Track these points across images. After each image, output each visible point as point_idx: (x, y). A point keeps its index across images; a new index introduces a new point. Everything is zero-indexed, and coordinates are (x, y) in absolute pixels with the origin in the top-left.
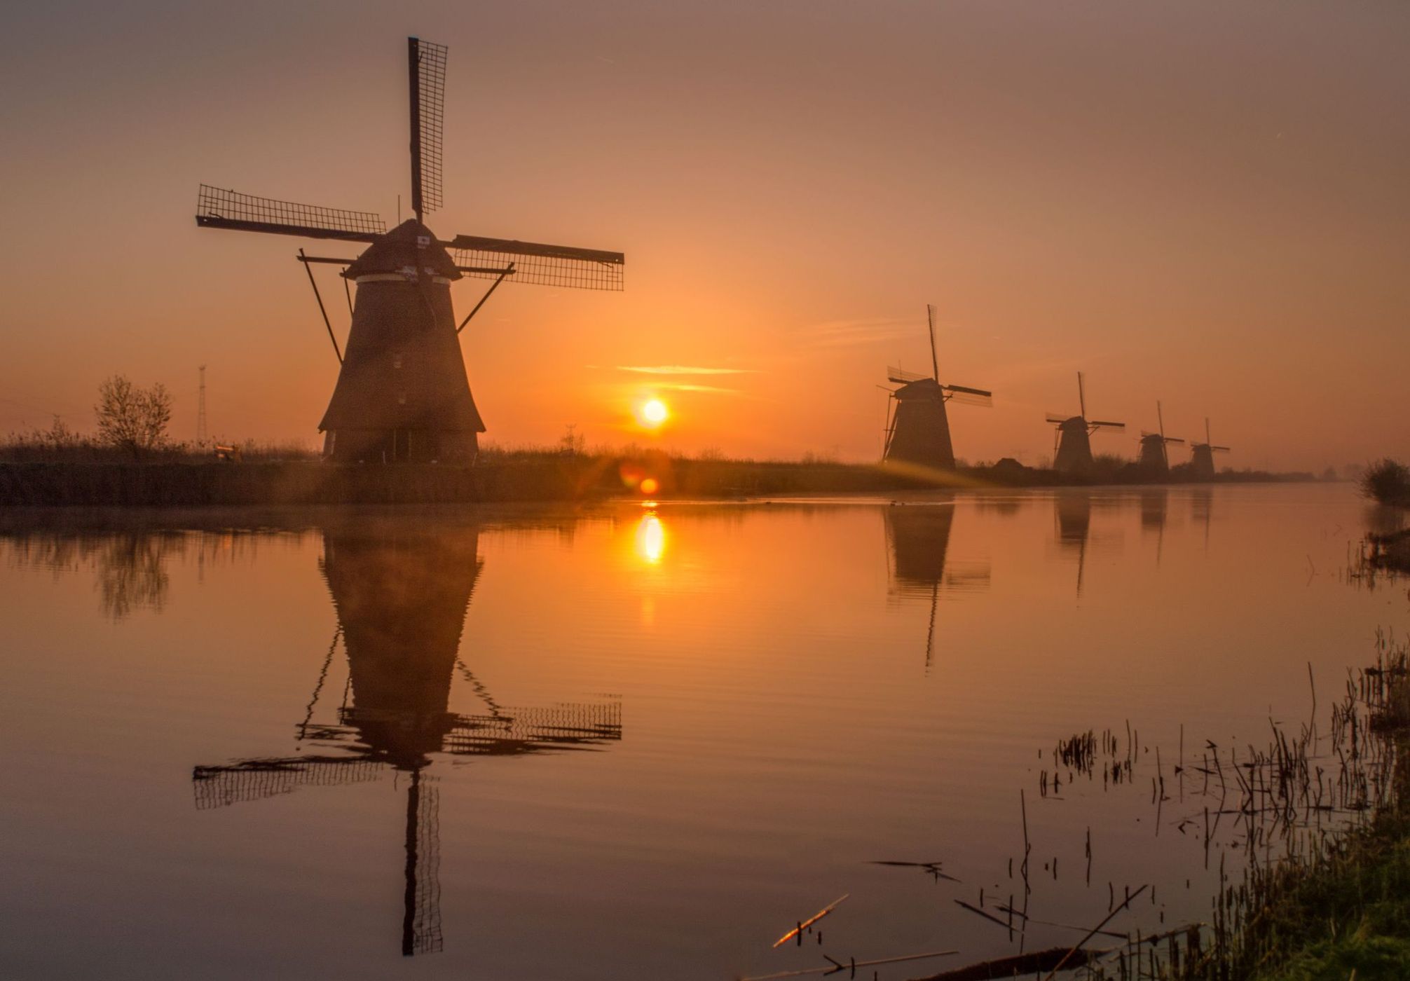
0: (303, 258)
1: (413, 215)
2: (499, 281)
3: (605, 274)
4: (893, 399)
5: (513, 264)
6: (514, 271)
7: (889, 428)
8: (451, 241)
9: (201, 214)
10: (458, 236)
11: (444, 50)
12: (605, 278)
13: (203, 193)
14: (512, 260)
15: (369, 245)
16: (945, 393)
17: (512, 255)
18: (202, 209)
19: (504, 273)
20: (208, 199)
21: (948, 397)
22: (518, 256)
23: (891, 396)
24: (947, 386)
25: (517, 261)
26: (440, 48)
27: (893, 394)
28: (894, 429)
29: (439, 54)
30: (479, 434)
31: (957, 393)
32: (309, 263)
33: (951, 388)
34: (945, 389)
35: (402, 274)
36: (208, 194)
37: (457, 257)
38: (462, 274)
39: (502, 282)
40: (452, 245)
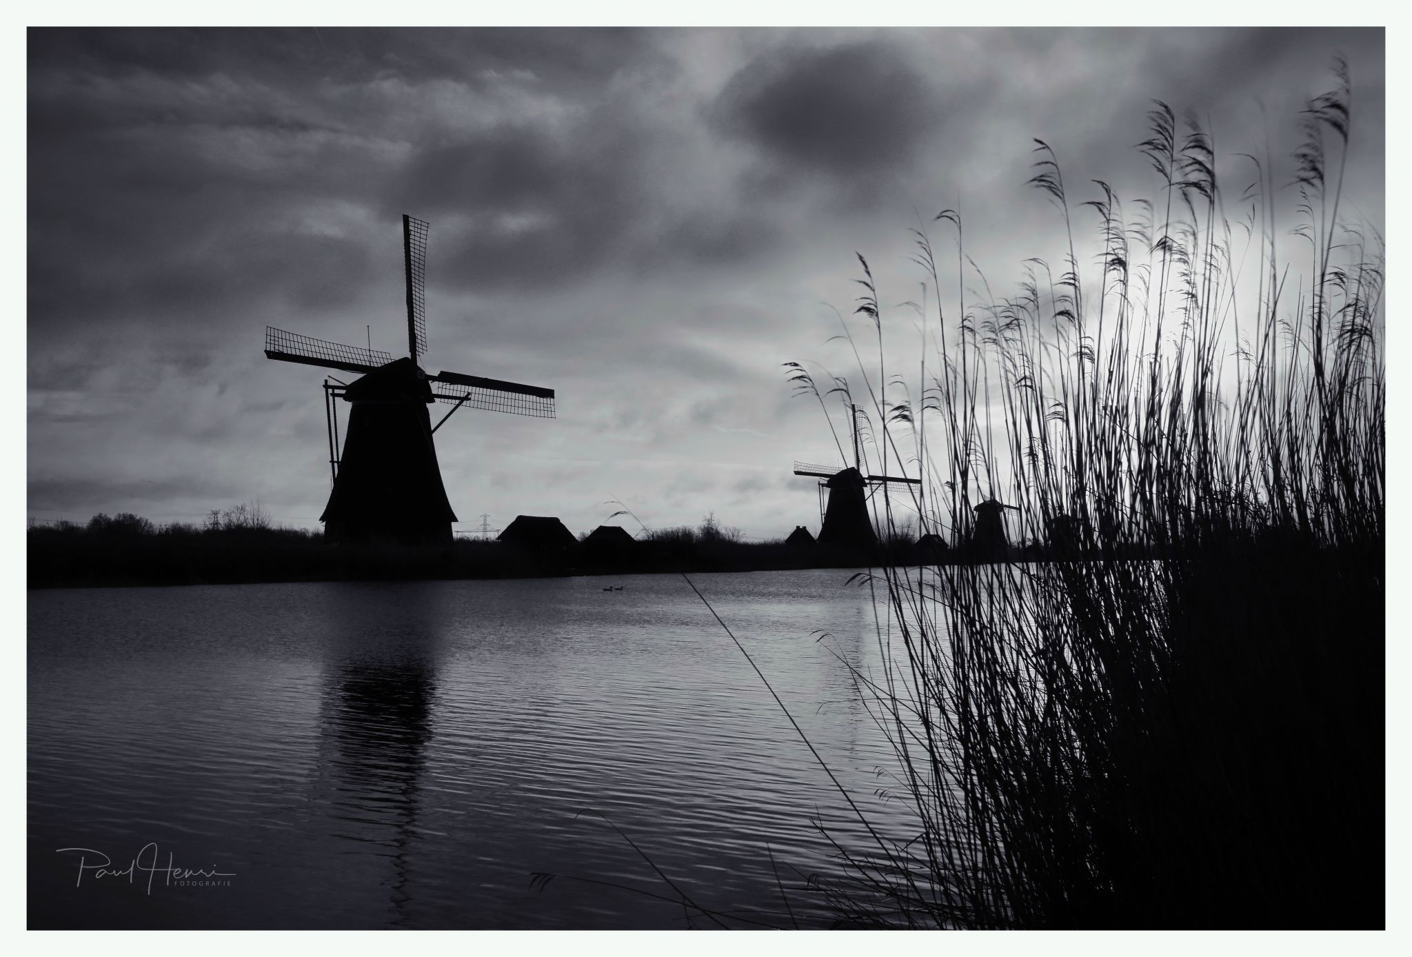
3: (542, 405)
5: (469, 394)
6: (470, 399)
12: (542, 408)
13: (268, 333)
14: (470, 391)
17: (470, 387)
19: (462, 400)
20: (272, 338)
22: (474, 388)
25: (474, 391)
29: (422, 228)
30: (453, 524)
36: (271, 334)
37: (435, 387)
38: (436, 399)
39: (460, 407)
40: (434, 379)
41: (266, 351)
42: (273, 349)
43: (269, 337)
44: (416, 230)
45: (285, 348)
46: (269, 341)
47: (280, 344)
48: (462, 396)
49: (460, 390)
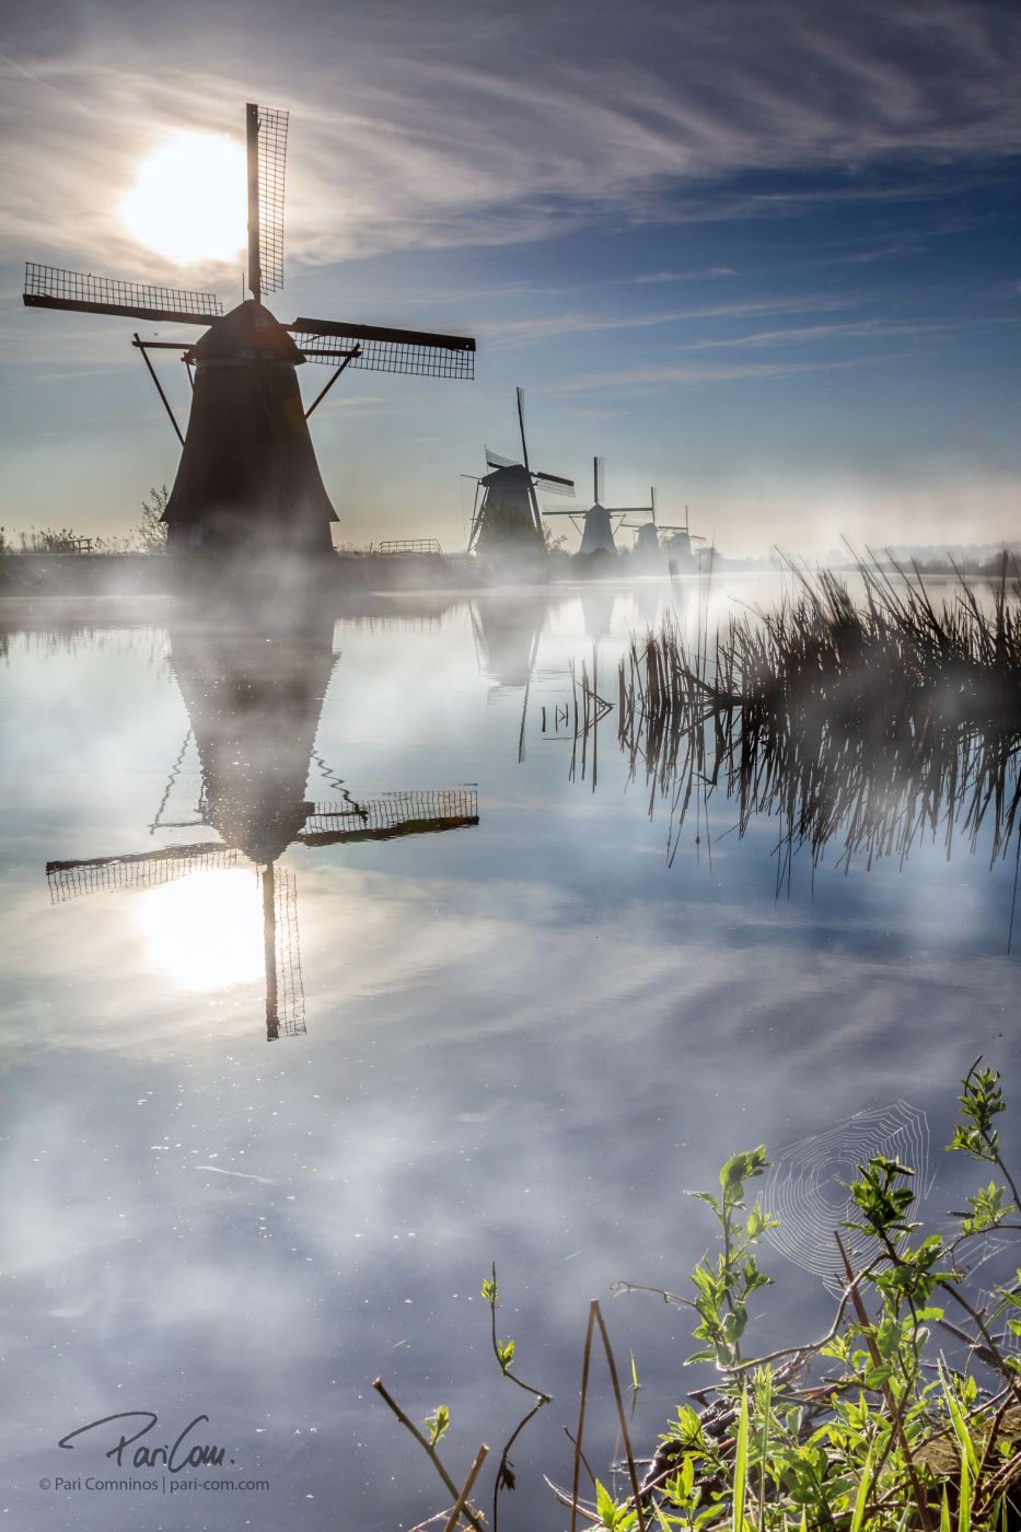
0: (138, 344)
1: (250, 296)
2: (342, 367)
9: (29, 293)
10: (298, 319)
15: (207, 327)
16: (534, 480)
18: (29, 288)
21: (535, 485)
23: (479, 484)
26: (280, 115)
27: (481, 481)
31: (543, 480)
32: (145, 349)
33: (541, 476)
34: (535, 476)
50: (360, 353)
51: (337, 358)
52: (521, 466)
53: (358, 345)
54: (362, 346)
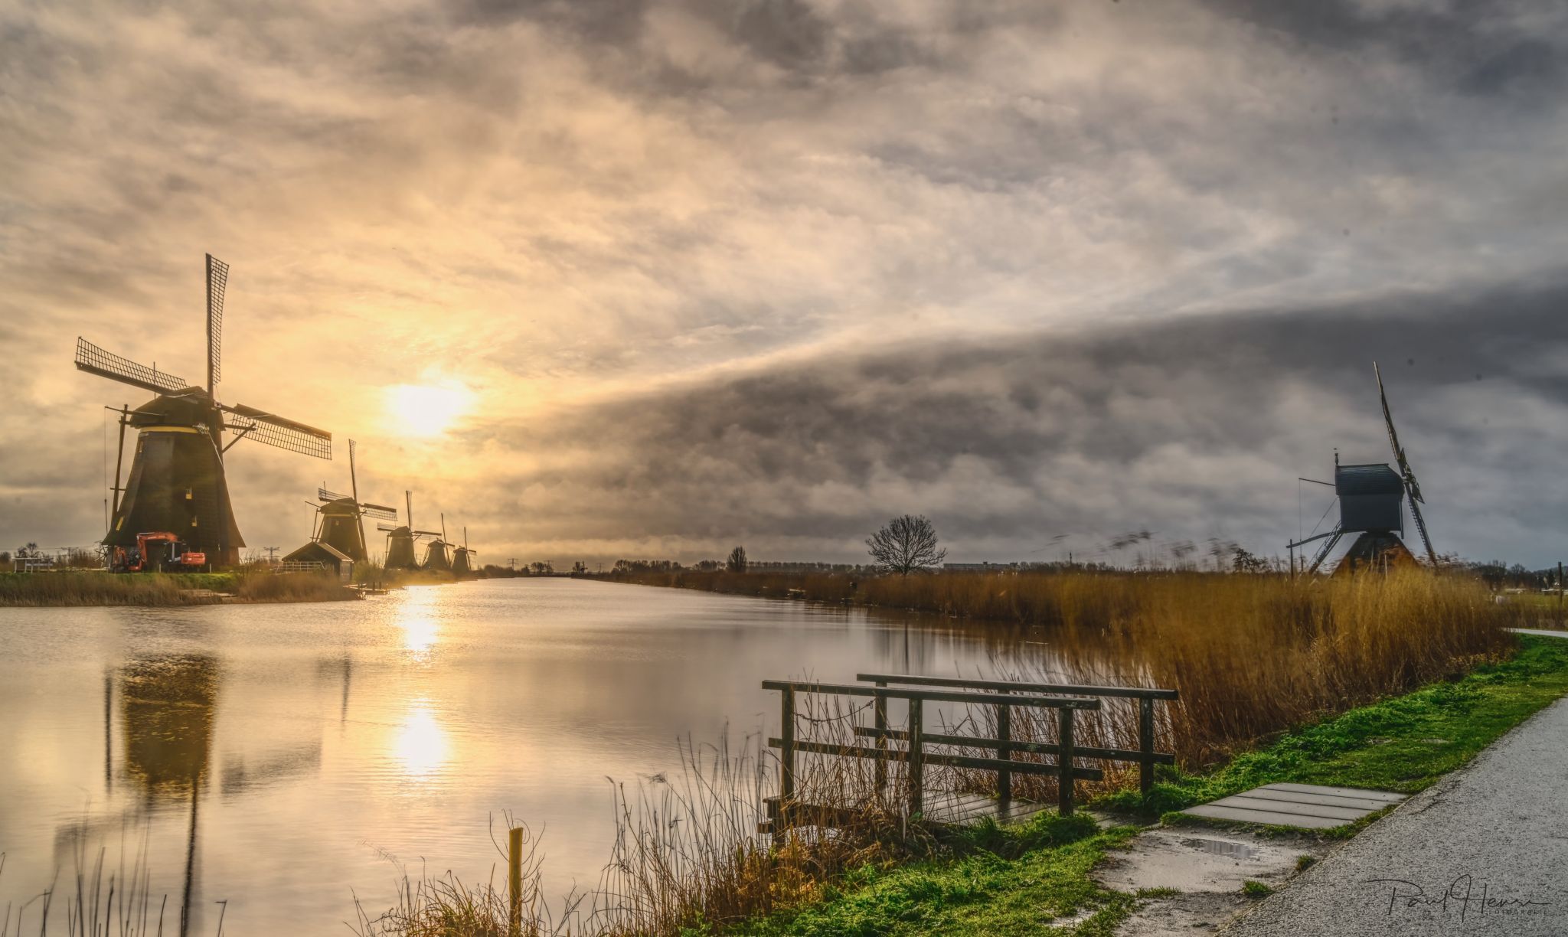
2: (241, 436)
4: (319, 513)
5: (253, 426)
7: (315, 536)
8: (233, 407)
9: (79, 360)
10: (238, 404)
11: (226, 267)
13: (80, 345)
15: (158, 395)
16: (362, 509)
17: (255, 420)
18: (79, 356)
19: (247, 429)
20: (83, 350)
21: (363, 513)
23: (317, 511)
24: (363, 504)
26: (224, 265)
27: (319, 509)
28: (320, 537)
29: (223, 269)
31: (370, 509)
33: (367, 506)
34: (362, 506)
35: (196, 428)
36: (83, 346)
37: (227, 418)
38: (226, 428)
39: (242, 438)
40: (229, 410)
41: (76, 362)
42: (82, 361)
43: (80, 349)
44: (217, 270)
45: (94, 362)
46: (79, 352)
47: (90, 357)
48: (247, 426)
49: (246, 421)
50: (255, 429)
51: (239, 430)
52: (352, 498)
53: (254, 424)
54: (257, 425)
